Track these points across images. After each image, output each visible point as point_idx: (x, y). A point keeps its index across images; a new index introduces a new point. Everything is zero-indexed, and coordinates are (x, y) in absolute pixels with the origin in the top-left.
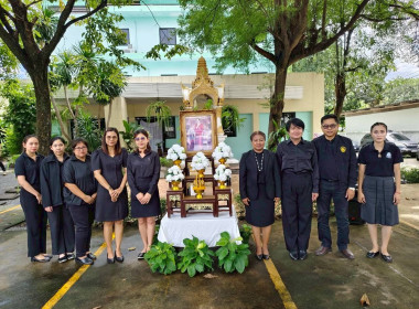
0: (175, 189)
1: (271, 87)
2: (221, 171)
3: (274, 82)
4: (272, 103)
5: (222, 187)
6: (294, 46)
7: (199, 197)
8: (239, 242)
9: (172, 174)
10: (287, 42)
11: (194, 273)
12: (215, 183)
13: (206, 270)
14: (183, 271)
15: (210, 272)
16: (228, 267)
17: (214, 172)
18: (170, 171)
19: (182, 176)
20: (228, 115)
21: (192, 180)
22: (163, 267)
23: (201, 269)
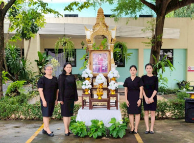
0: (86, 93)
1: (152, 30)
2: (113, 84)
3: (155, 26)
5: (113, 93)
7: (99, 98)
8: (121, 123)
9: (85, 85)
11: (96, 136)
12: (109, 91)
13: (103, 135)
14: (90, 136)
15: (105, 136)
16: (114, 135)
17: (108, 85)
18: (84, 83)
19: (91, 87)
20: (118, 50)
21: (96, 89)
22: (80, 133)
23: (100, 134)
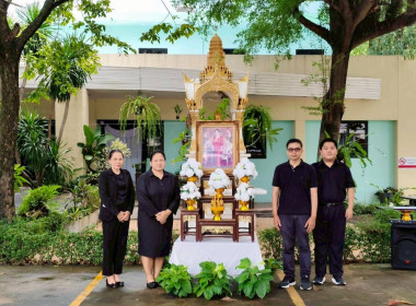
0: (190, 208)
1: (324, 81)
2: (243, 190)
3: (328, 73)
4: (325, 107)
5: (243, 209)
6: (359, 20)
7: (217, 219)
8: (262, 268)
9: (188, 191)
10: (347, 13)
11: (211, 295)
12: (236, 204)
13: (225, 293)
14: (199, 295)
15: (229, 296)
16: (248, 292)
17: (234, 191)
18: (185, 187)
19: (199, 195)
21: (209, 200)
22: (178, 288)
23: (219, 291)
